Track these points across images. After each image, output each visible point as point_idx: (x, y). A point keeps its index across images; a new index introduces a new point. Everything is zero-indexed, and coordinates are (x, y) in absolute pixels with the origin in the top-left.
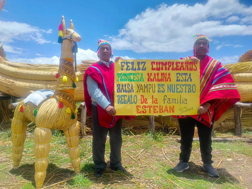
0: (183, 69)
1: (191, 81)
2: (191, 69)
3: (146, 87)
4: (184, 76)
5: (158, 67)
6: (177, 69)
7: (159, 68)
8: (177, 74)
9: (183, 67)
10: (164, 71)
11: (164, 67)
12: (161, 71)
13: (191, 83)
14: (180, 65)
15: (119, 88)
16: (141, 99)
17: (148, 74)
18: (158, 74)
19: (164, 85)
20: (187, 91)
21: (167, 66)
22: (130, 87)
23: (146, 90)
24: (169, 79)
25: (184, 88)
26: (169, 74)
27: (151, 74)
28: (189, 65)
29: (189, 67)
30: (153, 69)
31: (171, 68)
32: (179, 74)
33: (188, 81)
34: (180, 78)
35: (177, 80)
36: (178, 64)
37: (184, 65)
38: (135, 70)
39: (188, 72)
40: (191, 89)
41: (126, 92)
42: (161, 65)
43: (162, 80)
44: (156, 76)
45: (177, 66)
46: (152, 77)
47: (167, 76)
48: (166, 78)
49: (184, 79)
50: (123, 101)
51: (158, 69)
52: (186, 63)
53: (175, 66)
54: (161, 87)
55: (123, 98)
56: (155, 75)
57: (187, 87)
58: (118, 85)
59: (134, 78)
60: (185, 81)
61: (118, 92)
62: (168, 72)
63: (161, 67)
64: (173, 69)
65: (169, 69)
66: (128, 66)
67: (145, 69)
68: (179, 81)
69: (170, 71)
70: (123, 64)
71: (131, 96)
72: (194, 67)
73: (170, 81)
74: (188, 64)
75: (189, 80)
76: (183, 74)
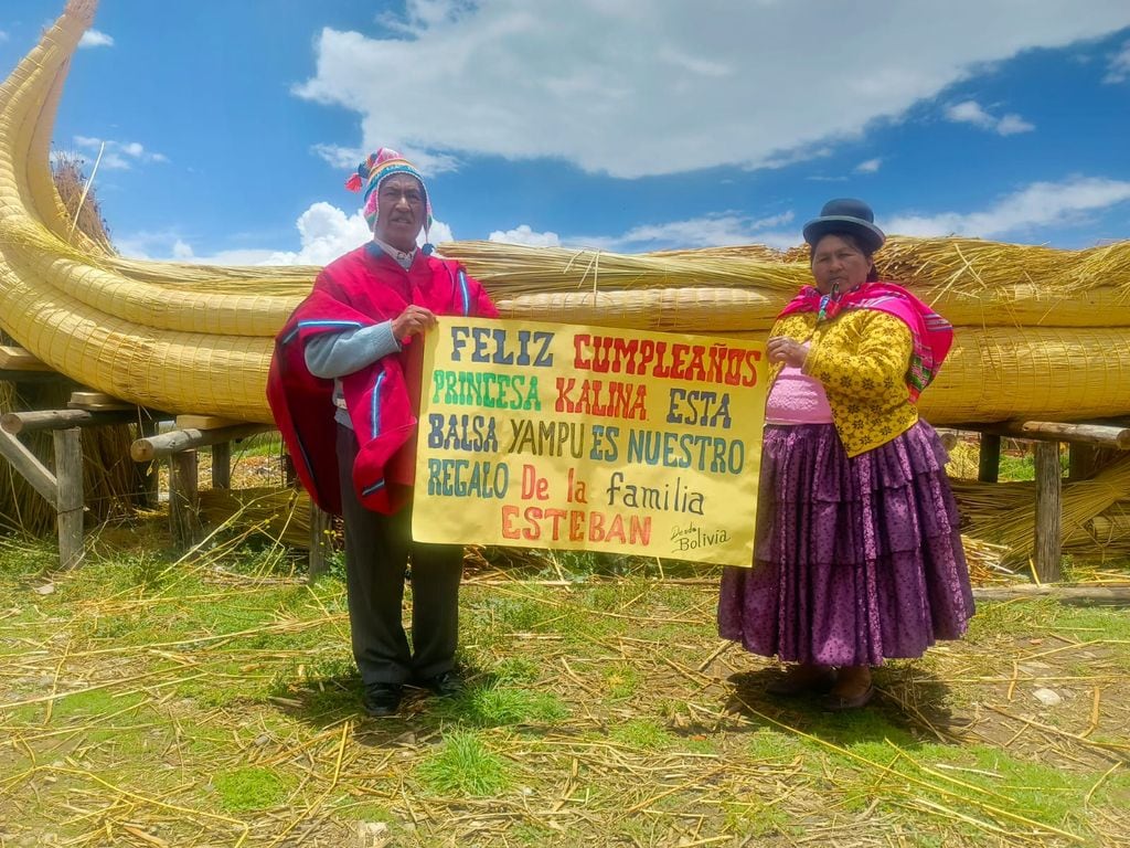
0: (701, 376)
1: (727, 424)
2: (733, 379)
3: (546, 432)
4: (699, 404)
5: (602, 357)
6: (674, 373)
7: (606, 361)
8: (673, 392)
9: (700, 366)
10: (622, 376)
11: (624, 362)
12: (610, 377)
13: (729, 436)
14: (687, 358)
15: (436, 432)
16: (521, 480)
17: (560, 382)
18: (598, 386)
19: (616, 431)
20: (708, 465)
21: (638, 358)
22: (484, 430)
23: (547, 443)
24: (638, 411)
25: (695, 450)
26: (642, 391)
27: (572, 382)
28: (725, 363)
29: (725, 369)
30: (578, 363)
31: (650, 366)
32: (683, 392)
33: (713, 423)
34: (684, 409)
35: (672, 418)
36: (683, 356)
37: (706, 359)
38: (509, 361)
39: (721, 389)
40: (726, 457)
41: (466, 447)
42: (612, 351)
43: (610, 411)
44: (592, 394)
45: (677, 362)
46: (575, 395)
47: (634, 396)
48: (626, 405)
49: (701, 415)
50: (451, 482)
51: (601, 367)
52: (713, 351)
53: (668, 361)
54: (604, 439)
55: (451, 471)
56: (586, 387)
57: (710, 450)
58: (436, 419)
59: (502, 394)
60: (704, 421)
61: (432, 444)
62: (636, 380)
63: (612, 358)
64: (658, 372)
65: (642, 371)
66: (480, 346)
67: (549, 362)
68: (679, 420)
69: (648, 379)
70: (461, 336)
71: (486, 464)
72: (746, 372)
73: (643, 417)
74: (722, 357)
75: (720, 419)
76: (696, 394)
